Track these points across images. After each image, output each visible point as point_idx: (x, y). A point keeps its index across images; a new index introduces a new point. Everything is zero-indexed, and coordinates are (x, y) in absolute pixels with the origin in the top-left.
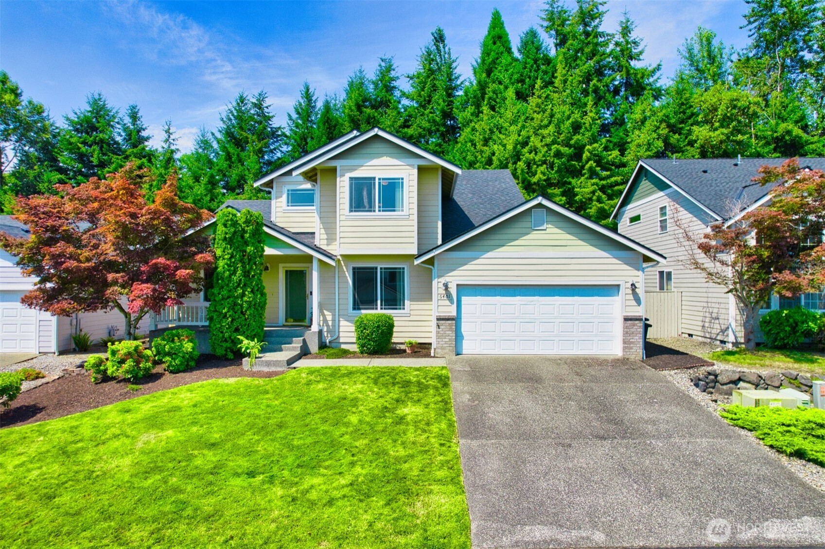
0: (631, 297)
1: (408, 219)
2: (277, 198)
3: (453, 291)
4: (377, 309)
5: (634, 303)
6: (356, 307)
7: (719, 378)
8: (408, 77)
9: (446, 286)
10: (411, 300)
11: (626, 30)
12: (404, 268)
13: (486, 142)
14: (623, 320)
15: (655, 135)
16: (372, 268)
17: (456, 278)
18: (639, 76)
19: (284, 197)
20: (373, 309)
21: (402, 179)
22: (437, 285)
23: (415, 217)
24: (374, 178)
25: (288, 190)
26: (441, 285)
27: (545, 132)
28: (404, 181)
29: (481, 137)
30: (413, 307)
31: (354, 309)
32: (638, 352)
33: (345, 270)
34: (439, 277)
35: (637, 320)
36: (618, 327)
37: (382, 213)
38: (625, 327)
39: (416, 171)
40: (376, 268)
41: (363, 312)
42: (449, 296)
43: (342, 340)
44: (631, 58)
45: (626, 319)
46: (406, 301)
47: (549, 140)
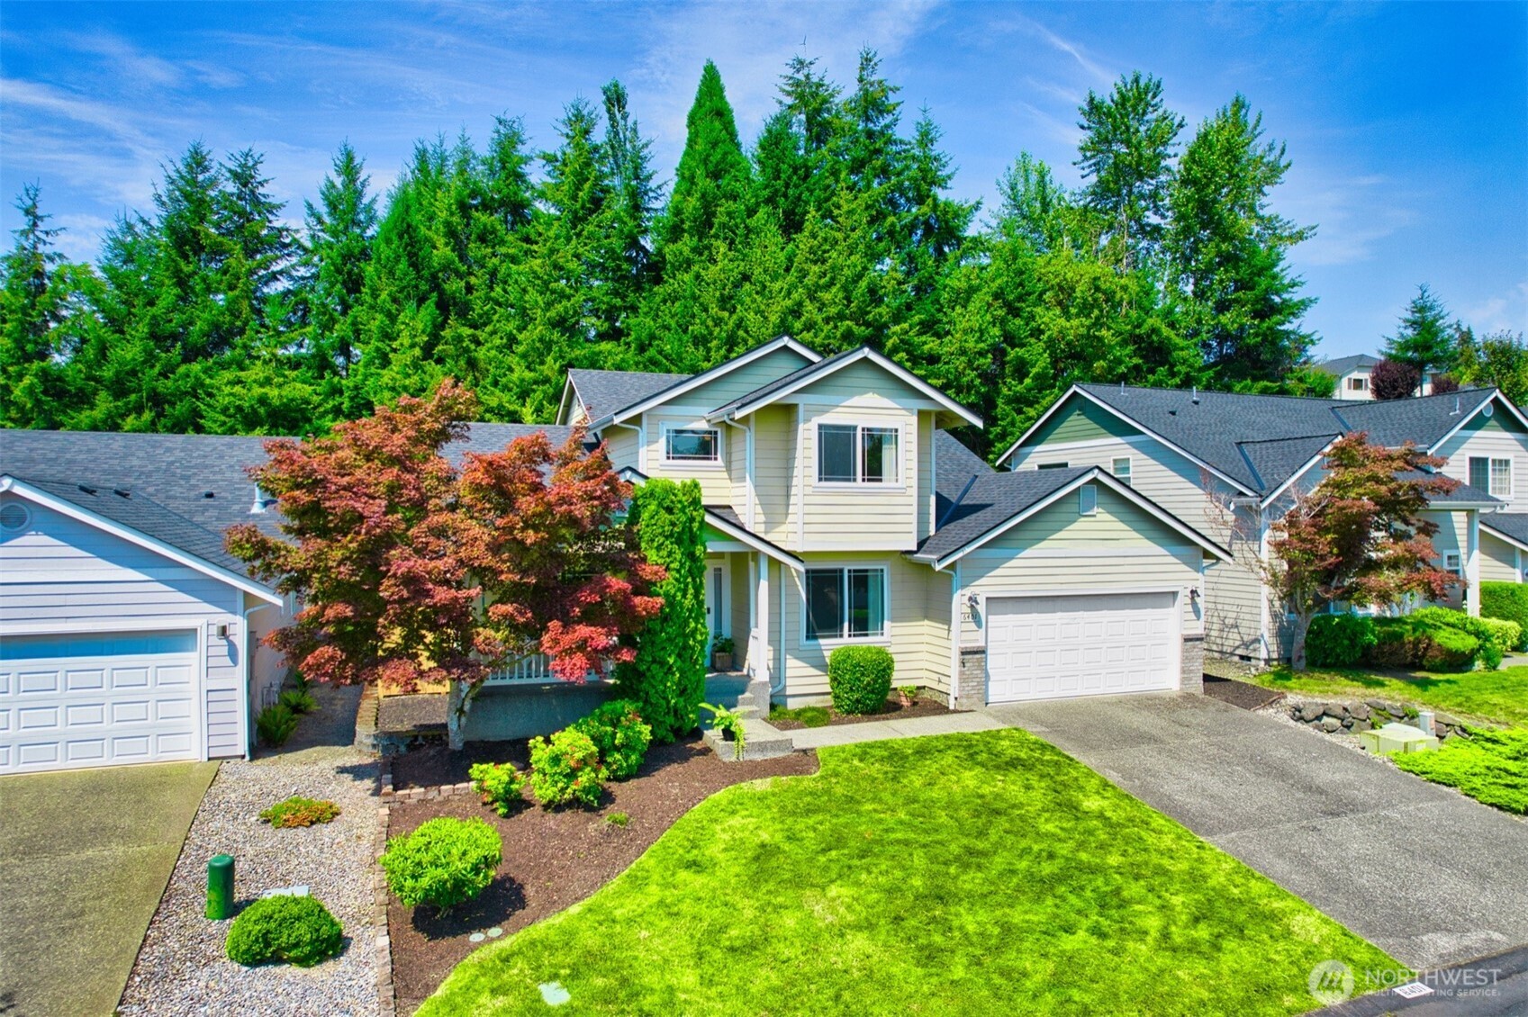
0: (1190, 608)
1: (903, 495)
2: (649, 443)
3: (982, 608)
4: (841, 636)
5: (1193, 616)
6: (811, 635)
7: (1304, 713)
8: (545, 157)
9: (973, 600)
10: (893, 620)
11: (926, 138)
12: (884, 571)
14: (1181, 640)
16: (835, 571)
17: (985, 587)
18: (950, 214)
19: (662, 445)
20: (836, 636)
21: (896, 430)
22: (959, 601)
23: (914, 492)
24: (855, 428)
25: (668, 431)
26: (965, 600)
27: (826, 296)
28: (899, 433)
30: (897, 631)
31: (808, 638)
32: (1197, 686)
33: (795, 575)
34: (964, 586)
35: (1197, 639)
36: (1174, 650)
37: (867, 484)
38: (1185, 651)
39: (914, 419)
40: (841, 571)
41: (822, 641)
42: (975, 616)
43: (789, 691)
45: (1187, 640)
46: (886, 622)
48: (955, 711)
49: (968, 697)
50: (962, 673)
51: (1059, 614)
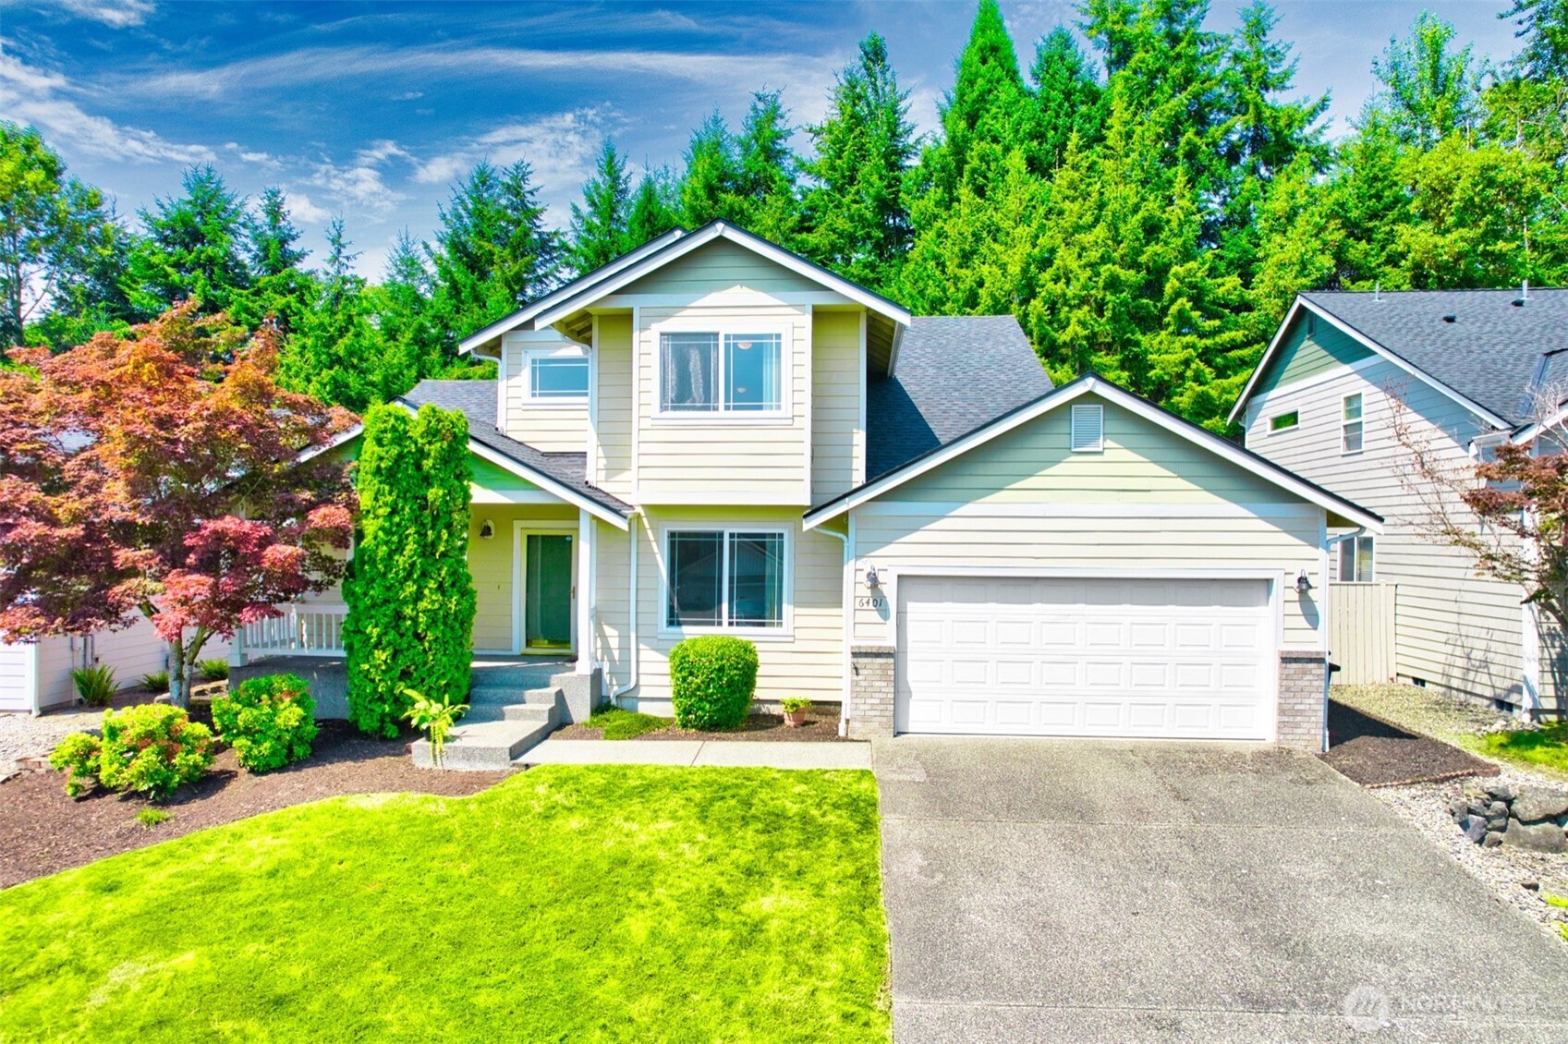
0: (1296, 608)
1: (790, 427)
2: (509, 377)
3: (889, 590)
4: (720, 624)
5: (1302, 622)
6: (673, 621)
7: (1517, 807)
8: (811, 130)
9: (874, 582)
10: (797, 604)
11: (1257, 30)
12: (781, 536)
13: (966, 258)
14: (1278, 660)
15: (1316, 244)
16: (712, 535)
17: (893, 560)
18: (1282, 123)
19: (525, 376)
20: (712, 624)
21: (778, 336)
22: (854, 575)
23: (806, 423)
24: (716, 335)
25: (534, 361)
26: (862, 577)
27: (1086, 238)
28: (783, 341)
29: (956, 249)
30: (800, 622)
31: (671, 623)
32: (1314, 732)
33: (651, 537)
34: (858, 557)
35: (1311, 660)
36: (1268, 674)
37: (732, 413)
38: (1285, 678)
39: (808, 319)
40: (721, 535)
41: (685, 629)
42: (879, 602)
43: (643, 693)
44: (1265, 86)
45: (1287, 659)
46: (785, 606)
47: (1094, 255)
48: (845, 740)
49: (865, 720)
50: (855, 684)
51: (1038, 607)
